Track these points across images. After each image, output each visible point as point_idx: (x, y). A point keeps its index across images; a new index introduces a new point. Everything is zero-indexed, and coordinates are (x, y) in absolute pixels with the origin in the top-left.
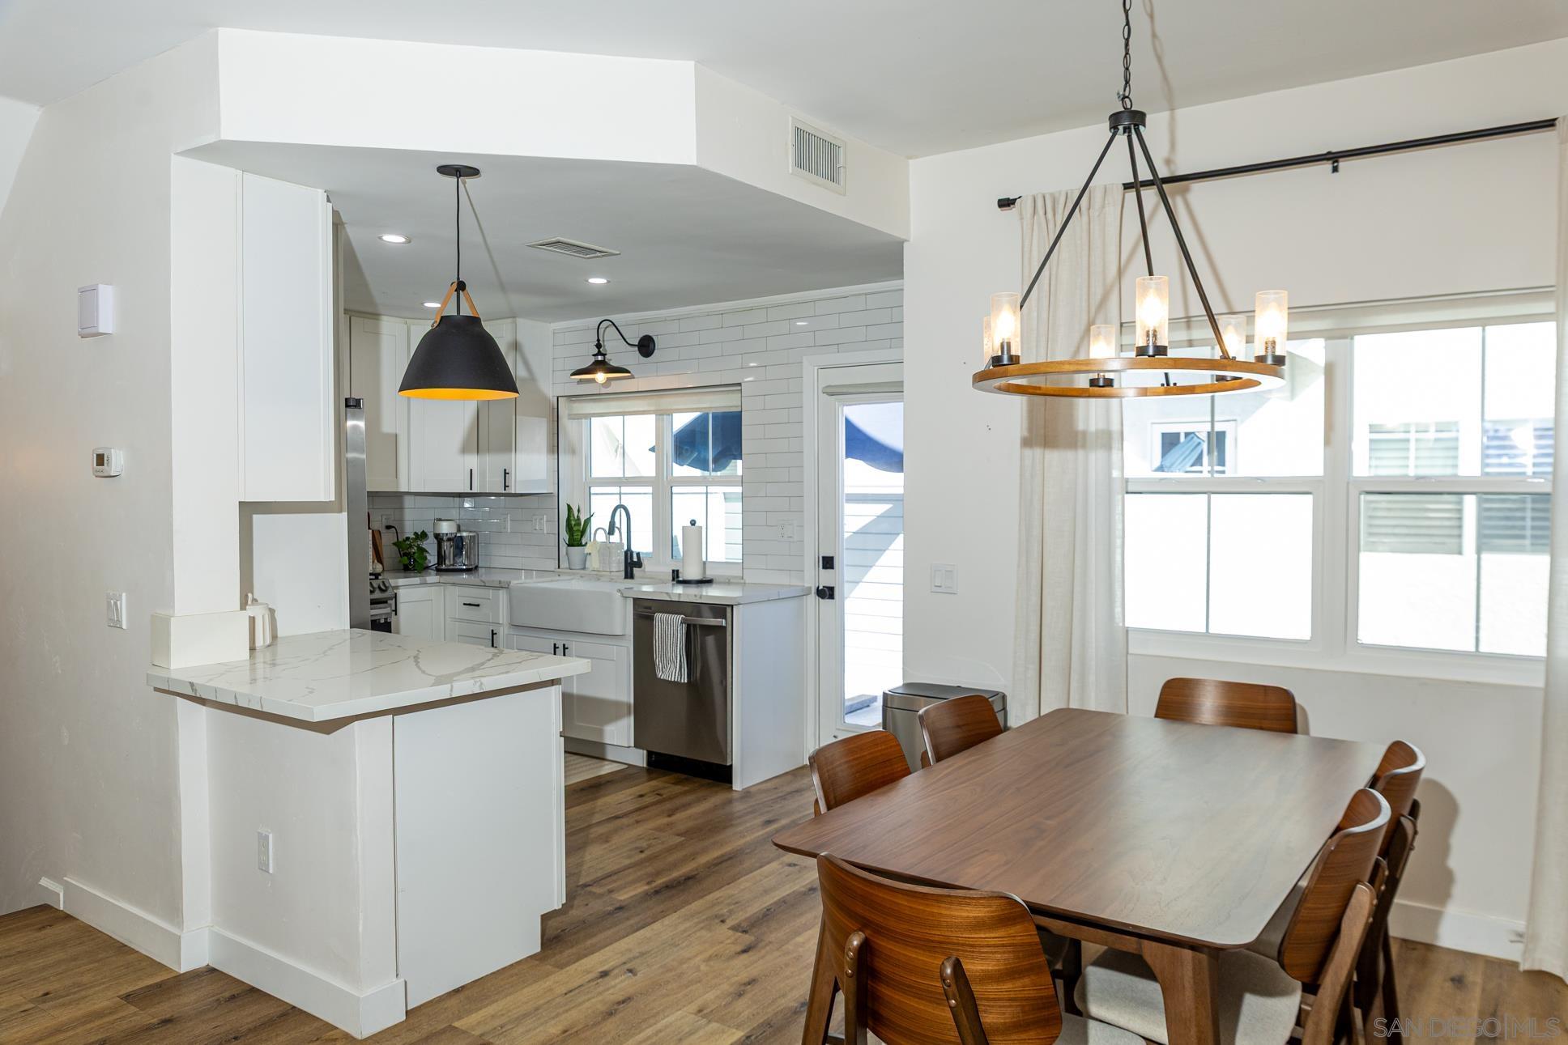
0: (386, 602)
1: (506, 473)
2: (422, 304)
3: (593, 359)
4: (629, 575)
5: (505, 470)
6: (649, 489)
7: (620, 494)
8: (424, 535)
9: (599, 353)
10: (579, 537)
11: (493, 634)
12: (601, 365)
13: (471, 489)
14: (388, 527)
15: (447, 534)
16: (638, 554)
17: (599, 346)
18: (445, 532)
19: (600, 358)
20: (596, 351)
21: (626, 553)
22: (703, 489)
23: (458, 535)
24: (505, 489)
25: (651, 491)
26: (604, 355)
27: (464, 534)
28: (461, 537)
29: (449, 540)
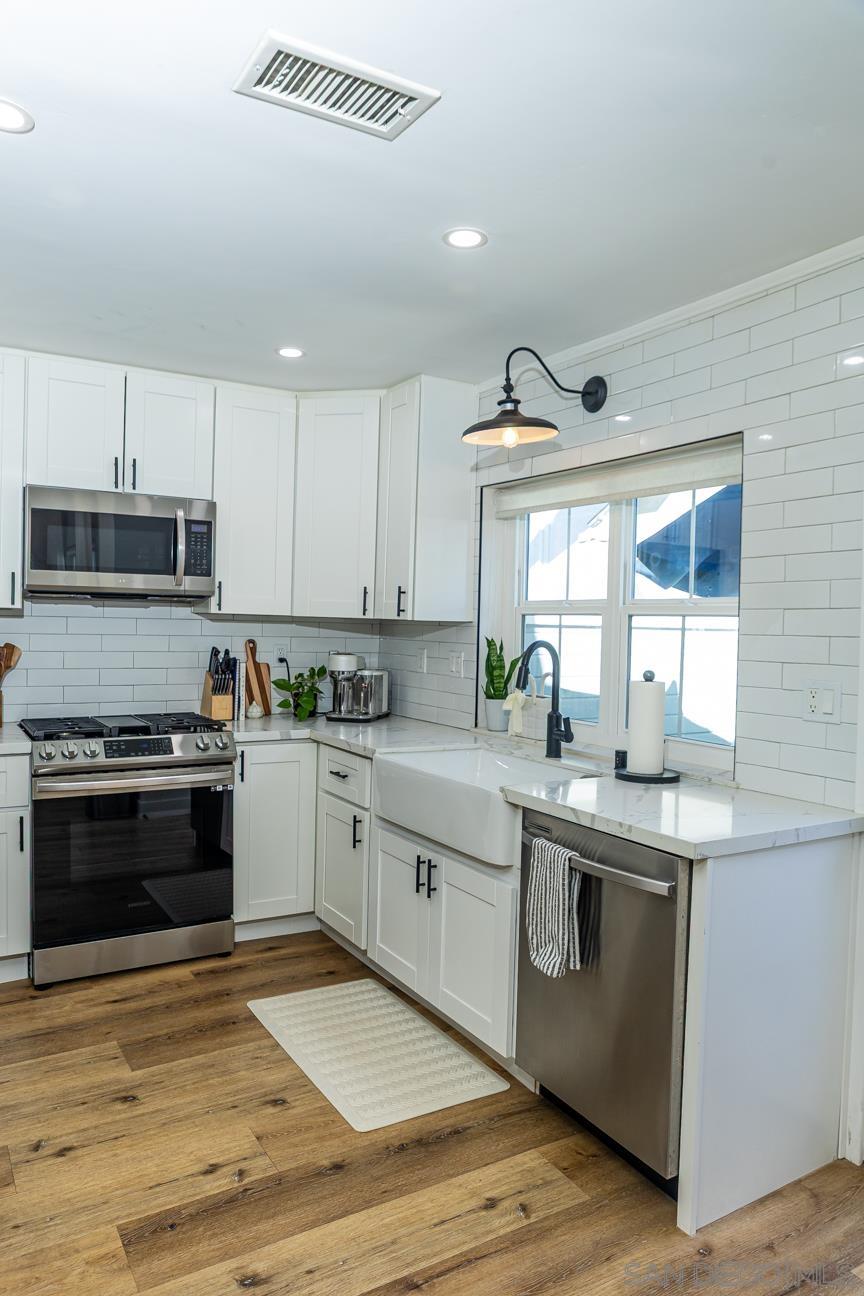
0: (231, 763)
1: (400, 592)
2: (277, 351)
3: (499, 409)
4: (554, 751)
5: (400, 588)
6: (598, 620)
7: (560, 627)
8: (322, 671)
9: (509, 400)
10: (502, 685)
11: (356, 821)
12: (510, 416)
13: (364, 614)
14: (282, 660)
15: (343, 673)
16: (567, 721)
17: (508, 388)
18: (342, 669)
19: (509, 406)
20: (504, 396)
21: (550, 717)
22: (677, 621)
23: (359, 673)
24: (399, 615)
25: (600, 623)
26: (517, 402)
27: (366, 673)
28: (362, 678)
29: (348, 679)
